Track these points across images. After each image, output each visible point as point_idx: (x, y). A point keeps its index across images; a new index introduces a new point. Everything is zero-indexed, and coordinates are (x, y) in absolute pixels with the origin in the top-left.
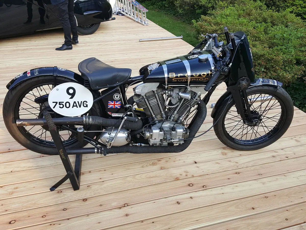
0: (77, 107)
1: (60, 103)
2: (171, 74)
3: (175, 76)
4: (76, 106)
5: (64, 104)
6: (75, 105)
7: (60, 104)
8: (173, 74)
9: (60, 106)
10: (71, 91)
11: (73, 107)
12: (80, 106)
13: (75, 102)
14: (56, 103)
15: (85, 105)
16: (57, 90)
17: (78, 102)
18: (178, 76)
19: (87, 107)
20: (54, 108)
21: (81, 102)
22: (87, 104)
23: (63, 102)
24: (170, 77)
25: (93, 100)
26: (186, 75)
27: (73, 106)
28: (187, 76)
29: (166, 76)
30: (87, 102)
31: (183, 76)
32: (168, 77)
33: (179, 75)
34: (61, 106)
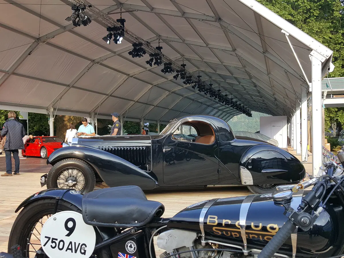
0: (72, 252)
1: (53, 239)
2: (210, 218)
3: (217, 222)
4: (71, 249)
5: (57, 242)
6: (70, 247)
7: (52, 242)
8: (214, 218)
9: (51, 244)
10: (70, 225)
11: (66, 251)
12: (76, 251)
13: (71, 243)
14: (48, 239)
15: (83, 251)
16: (55, 219)
17: (75, 243)
18: (222, 224)
19: (85, 254)
20: (44, 245)
21: (79, 244)
22: (86, 249)
23: (57, 240)
24: (208, 223)
25: (96, 244)
26: (237, 224)
27: (68, 249)
28: (239, 225)
29: (201, 220)
30: (86, 246)
31: (231, 225)
32: (205, 223)
33: (224, 222)
34: (54, 245)
